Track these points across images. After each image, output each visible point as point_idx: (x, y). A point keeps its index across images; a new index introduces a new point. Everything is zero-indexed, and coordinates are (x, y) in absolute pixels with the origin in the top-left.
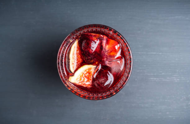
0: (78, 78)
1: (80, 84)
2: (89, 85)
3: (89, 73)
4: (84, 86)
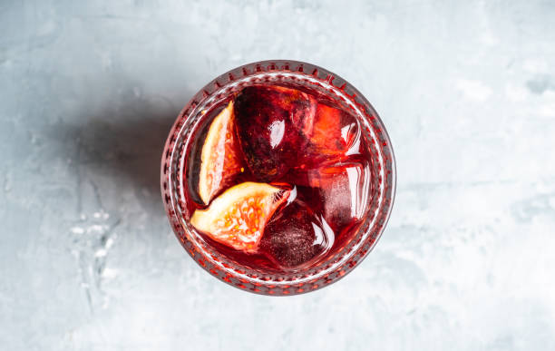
0: (220, 220)
1: (224, 237)
2: (250, 246)
3: (257, 209)
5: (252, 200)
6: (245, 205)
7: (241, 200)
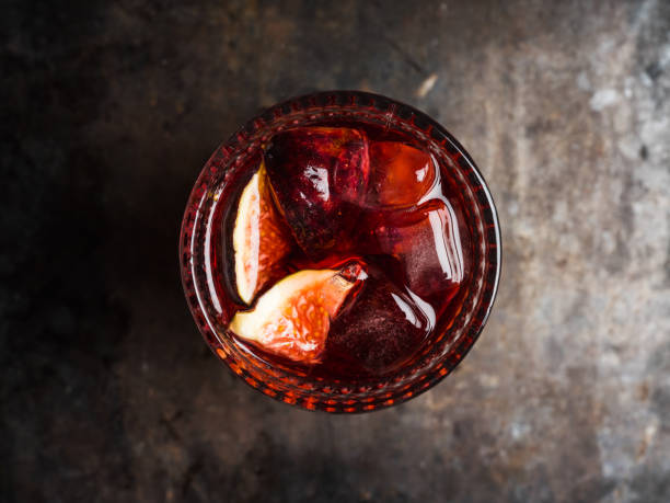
0: (270, 323)
1: (277, 346)
2: (312, 356)
3: (318, 306)
4: (294, 357)
5: (311, 294)
6: (303, 301)
7: (296, 295)
